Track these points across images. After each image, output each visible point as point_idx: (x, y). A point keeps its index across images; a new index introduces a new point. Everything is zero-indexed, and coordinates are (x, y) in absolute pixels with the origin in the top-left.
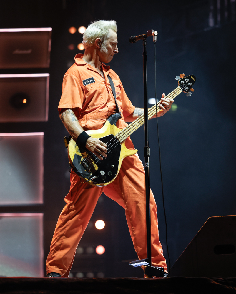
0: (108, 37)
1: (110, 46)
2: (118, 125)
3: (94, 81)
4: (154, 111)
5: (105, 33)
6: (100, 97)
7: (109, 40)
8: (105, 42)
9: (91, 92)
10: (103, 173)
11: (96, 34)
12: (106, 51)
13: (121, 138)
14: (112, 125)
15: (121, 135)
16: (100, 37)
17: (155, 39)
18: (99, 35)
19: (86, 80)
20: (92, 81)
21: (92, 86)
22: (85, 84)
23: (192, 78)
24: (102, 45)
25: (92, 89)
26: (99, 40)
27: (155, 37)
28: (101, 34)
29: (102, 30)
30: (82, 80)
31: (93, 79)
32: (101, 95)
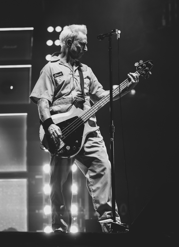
0: (77, 38)
1: (80, 46)
2: (82, 108)
3: (62, 75)
4: (118, 91)
5: (75, 35)
6: (67, 87)
7: (78, 40)
8: (75, 42)
9: (60, 83)
10: (68, 148)
11: (67, 36)
12: (76, 49)
13: (84, 119)
14: (77, 108)
15: (84, 116)
16: (71, 38)
17: (118, 36)
18: (70, 36)
19: (56, 74)
20: (61, 74)
21: (60, 78)
22: (54, 77)
23: (150, 63)
24: (73, 44)
25: (60, 80)
26: (70, 40)
27: (118, 35)
28: (72, 36)
29: (72, 32)
30: (53, 74)
31: (62, 73)
32: (67, 85)
